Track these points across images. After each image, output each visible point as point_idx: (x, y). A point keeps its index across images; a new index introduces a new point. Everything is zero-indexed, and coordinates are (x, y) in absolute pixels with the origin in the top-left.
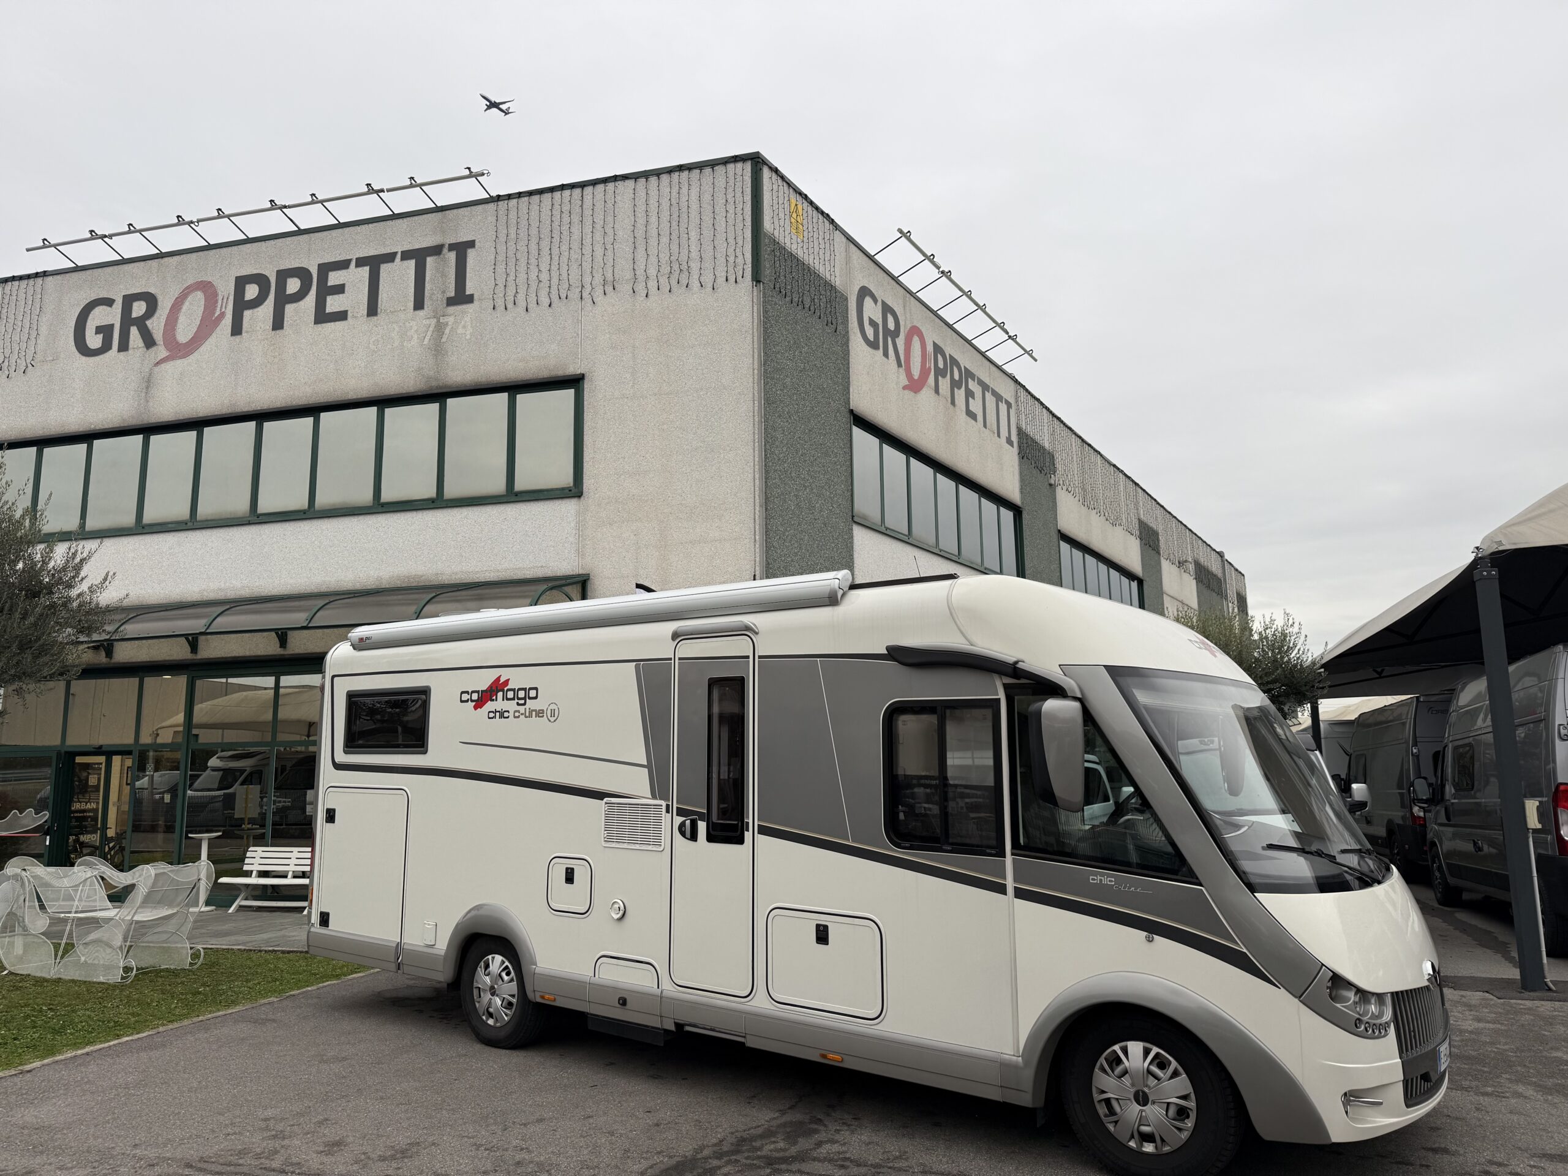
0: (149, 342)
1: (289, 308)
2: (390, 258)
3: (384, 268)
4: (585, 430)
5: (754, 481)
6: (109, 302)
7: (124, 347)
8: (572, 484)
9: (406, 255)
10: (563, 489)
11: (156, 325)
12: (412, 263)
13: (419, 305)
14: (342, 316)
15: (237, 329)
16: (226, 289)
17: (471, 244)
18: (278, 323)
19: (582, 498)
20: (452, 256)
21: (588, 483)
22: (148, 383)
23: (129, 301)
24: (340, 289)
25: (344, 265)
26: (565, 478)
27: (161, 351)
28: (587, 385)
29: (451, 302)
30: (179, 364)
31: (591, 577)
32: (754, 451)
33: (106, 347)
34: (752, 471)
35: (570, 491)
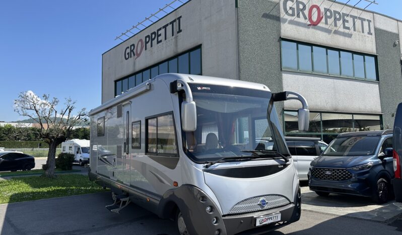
0: (134, 55)
1: (153, 42)
2: (167, 25)
3: (167, 27)
6: (128, 48)
7: (131, 57)
8: (200, 73)
9: (170, 23)
11: (135, 51)
12: (171, 25)
13: (173, 35)
14: (161, 41)
15: (146, 49)
16: (144, 40)
17: (181, 17)
18: (152, 46)
20: (177, 21)
21: (203, 72)
22: (135, 63)
23: (131, 46)
24: (160, 35)
25: (160, 29)
27: (136, 56)
28: (202, 47)
29: (178, 32)
30: (138, 58)
33: (129, 57)
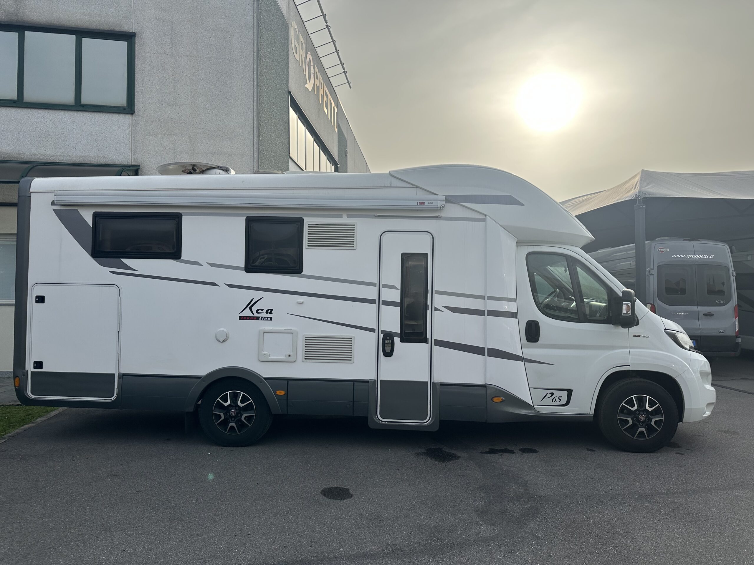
4: (136, 71)
5: (253, 121)
8: (126, 105)
10: (119, 107)
19: (134, 115)
21: (138, 105)
26: (121, 100)
28: (137, 41)
31: (141, 167)
32: (253, 103)
34: (252, 115)
35: (125, 109)
